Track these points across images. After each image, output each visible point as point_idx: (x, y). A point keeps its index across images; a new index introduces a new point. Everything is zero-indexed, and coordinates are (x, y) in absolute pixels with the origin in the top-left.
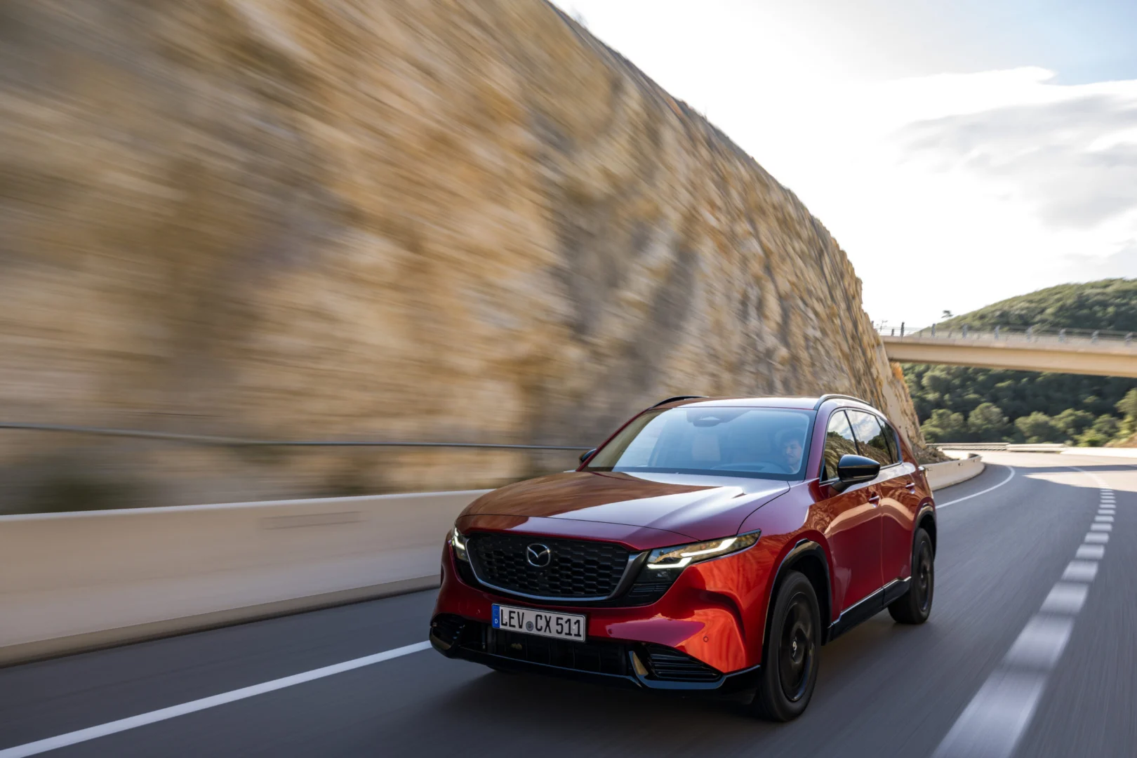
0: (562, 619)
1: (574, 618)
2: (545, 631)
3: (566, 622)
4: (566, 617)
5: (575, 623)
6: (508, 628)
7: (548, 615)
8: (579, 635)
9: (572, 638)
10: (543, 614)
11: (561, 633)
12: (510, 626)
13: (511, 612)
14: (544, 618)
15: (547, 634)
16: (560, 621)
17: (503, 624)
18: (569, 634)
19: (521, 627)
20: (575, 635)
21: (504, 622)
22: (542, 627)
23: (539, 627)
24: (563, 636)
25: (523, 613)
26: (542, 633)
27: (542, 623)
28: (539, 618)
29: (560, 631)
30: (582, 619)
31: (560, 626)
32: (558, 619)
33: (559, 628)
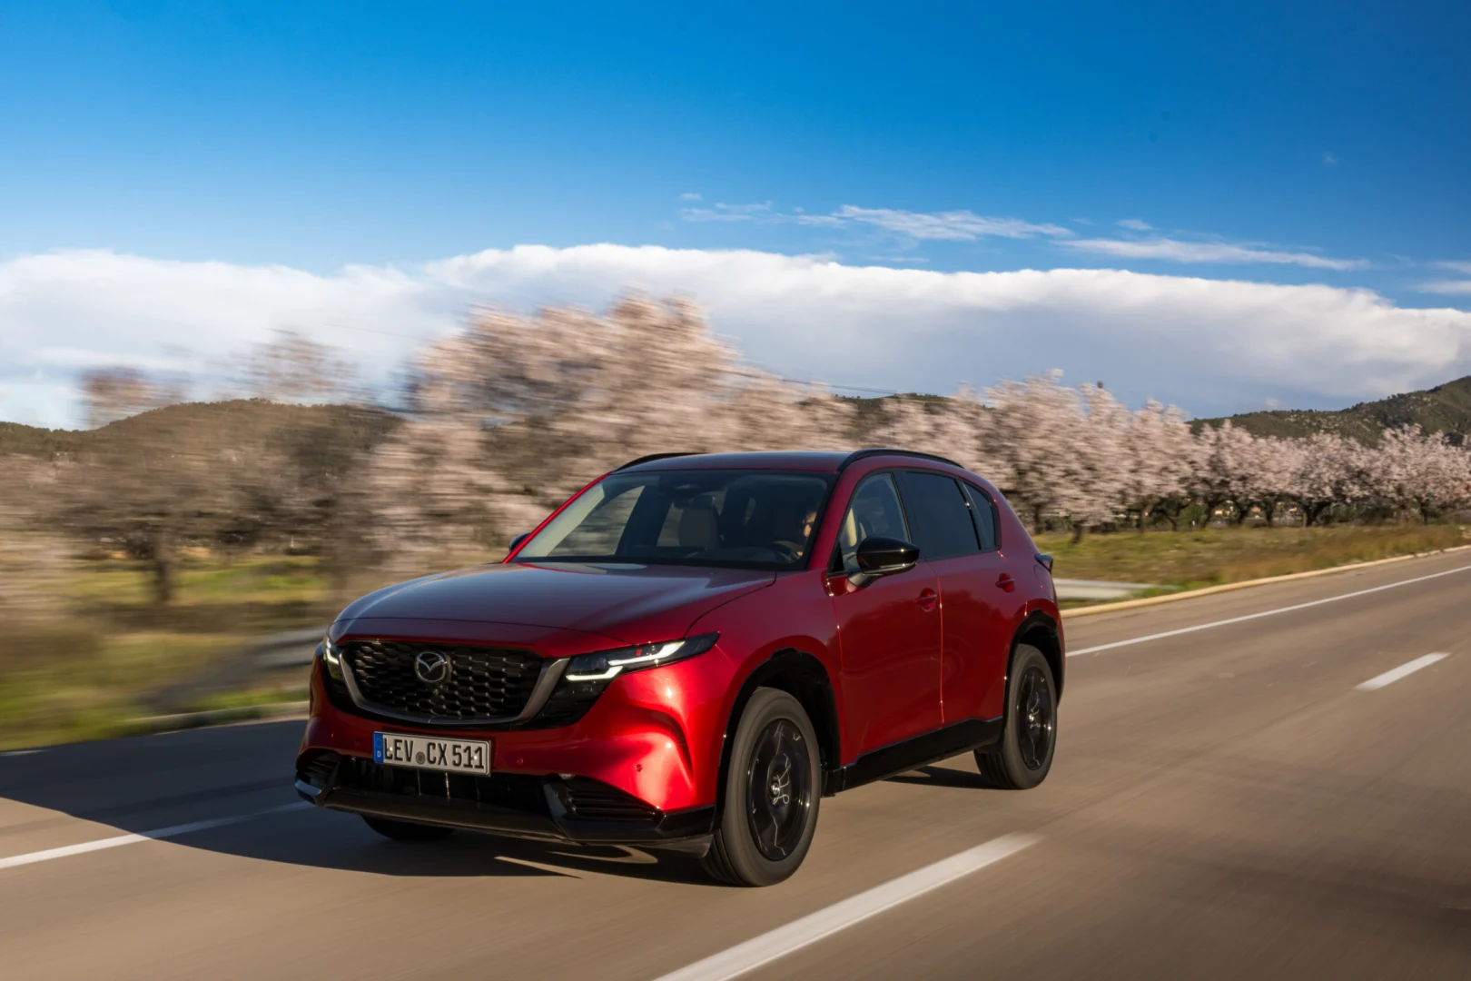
0: (460, 747)
1: (474, 745)
2: (439, 763)
3: (465, 751)
4: (464, 744)
5: (476, 752)
6: (393, 762)
7: (443, 743)
8: (480, 766)
9: (473, 770)
10: (436, 742)
11: (458, 765)
12: (397, 759)
13: (396, 741)
14: (437, 746)
15: (442, 767)
16: (457, 750)
17: (387, 758)
18: (470, 766)
19: (409, 759)
20: (477, 767)
21: (388, 754)
22: (435, 759)
23: (431, 759)
24: (461, 769)
25: (412, 743)
26: (435, 766)
27: (435, 753)
28: (431, 747)
29: (457, 762)
30: (485, 746)
31: (457, 757)
32: (455, 747)
33: (456, 759)
